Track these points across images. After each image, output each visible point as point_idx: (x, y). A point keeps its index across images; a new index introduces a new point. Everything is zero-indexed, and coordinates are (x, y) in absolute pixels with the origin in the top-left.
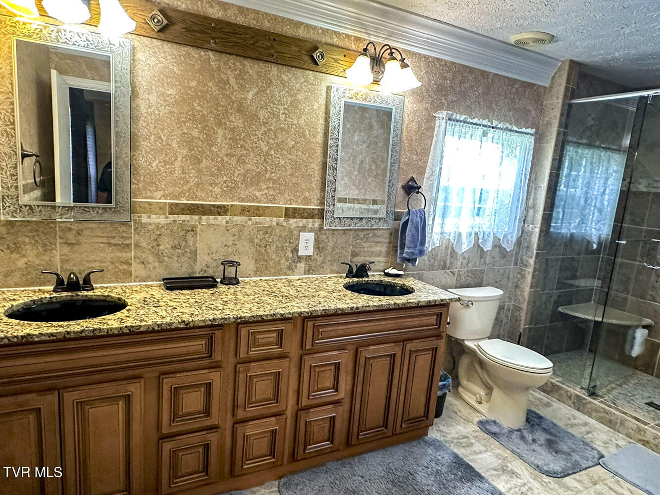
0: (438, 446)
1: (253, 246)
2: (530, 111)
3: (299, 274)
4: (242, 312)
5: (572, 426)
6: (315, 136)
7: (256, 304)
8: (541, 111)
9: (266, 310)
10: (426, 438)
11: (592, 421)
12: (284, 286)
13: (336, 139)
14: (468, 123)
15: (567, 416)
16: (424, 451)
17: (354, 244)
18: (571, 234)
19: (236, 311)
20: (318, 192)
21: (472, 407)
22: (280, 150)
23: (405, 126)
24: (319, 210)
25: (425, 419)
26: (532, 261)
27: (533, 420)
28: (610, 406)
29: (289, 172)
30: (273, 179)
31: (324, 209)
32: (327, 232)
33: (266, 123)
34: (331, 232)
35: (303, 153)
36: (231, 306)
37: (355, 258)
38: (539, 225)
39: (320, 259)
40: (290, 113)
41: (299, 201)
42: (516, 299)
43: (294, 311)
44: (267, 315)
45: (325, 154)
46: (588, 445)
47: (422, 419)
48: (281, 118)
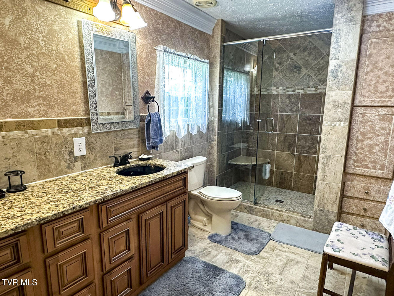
0: (193, 260)
1: (33, 155)
2: (204, 49)
3: (78, 171)
4: (43, 213)
5: (252, 223)
6: (73, 61)
7: (53, 203)
8: (210, 49)
9: (65, 206)
10: (185, 258)
11: (259, 218)
12: (70, 182)
13: (91, 63)
14: (176, 54)
15: (247, 218)
16: (187, 267)
17: (116, 141)
18: (230, 120)
19: (36, 213)
20: (82, 105)
21: (201, 229)
22: (44, 72)
23: (138, 55)
24: (86, 119)
25: (184, 247)
26: (216, 137)
27: (235, 226)
28: (265, 207)
29: (56, 91)
30: (42, 97)
31: (90, 118)
32: (95, 135)
33: (27, 48)
34: (98, 135)
35: (65, 75)
36: (28, 210)
37: (118, 152)
38: (217, 117)
39: (92, 157)
40: (49, 40)
41: (69, 113)
42: (210, 160)
43: (89, 201)
44: (68, 210)
45: (84, 75)
46: (262, 231)
47: (182, 248)
48: (41, 44)
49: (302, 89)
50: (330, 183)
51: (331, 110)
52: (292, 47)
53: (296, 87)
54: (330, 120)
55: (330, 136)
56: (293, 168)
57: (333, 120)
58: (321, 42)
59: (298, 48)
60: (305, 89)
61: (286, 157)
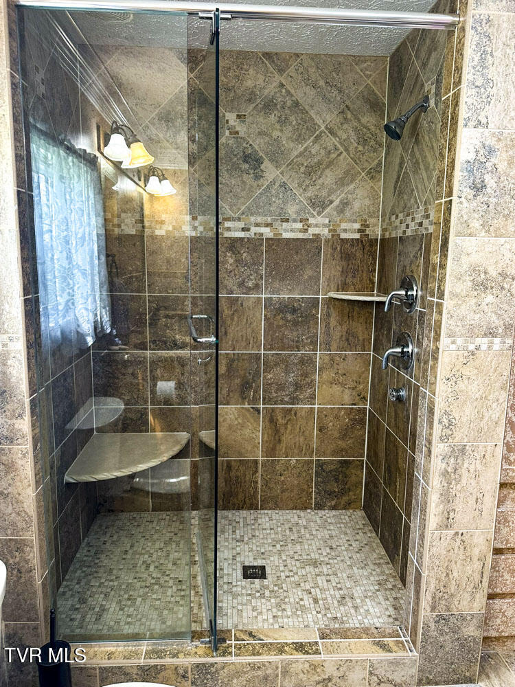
38: (20, 333)
49: (267, 225)
50: (464, 532)
51: (467, 299)
52: (232, 95)
53: (252, 219)
54: (463, 332)
55: (462, 385)
56: (258, 448)
57: (471, 332)
58: (312, 93)
59: (250, 100)
60: (276, 224)
61: (236, 419)
